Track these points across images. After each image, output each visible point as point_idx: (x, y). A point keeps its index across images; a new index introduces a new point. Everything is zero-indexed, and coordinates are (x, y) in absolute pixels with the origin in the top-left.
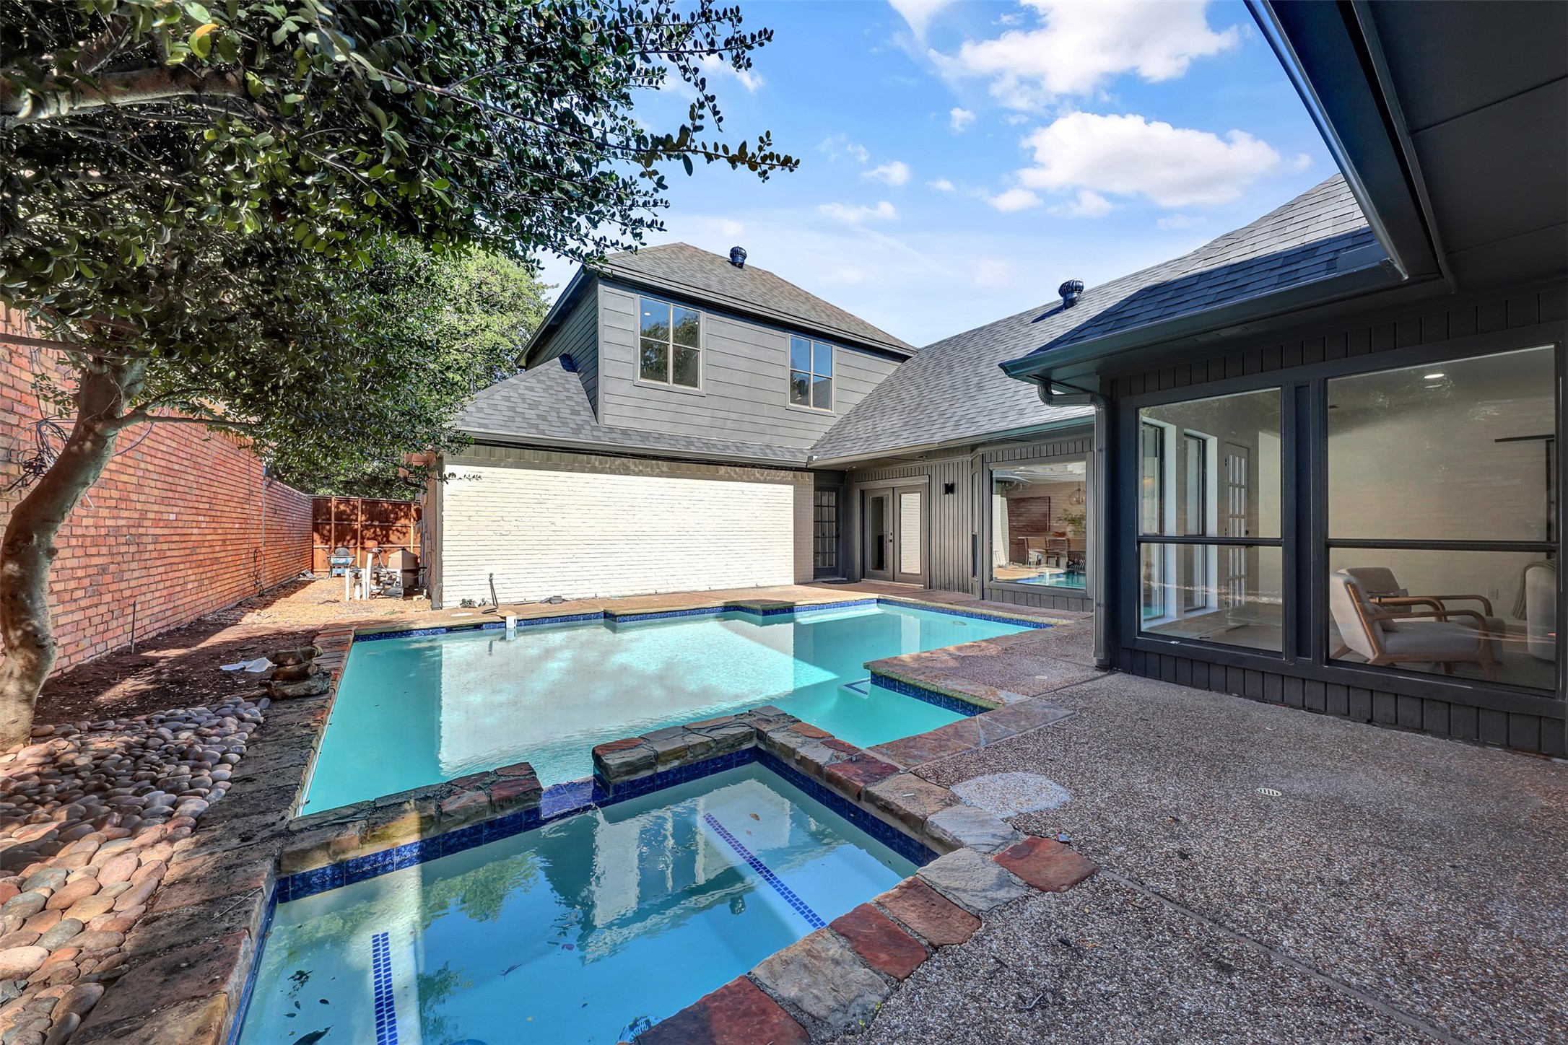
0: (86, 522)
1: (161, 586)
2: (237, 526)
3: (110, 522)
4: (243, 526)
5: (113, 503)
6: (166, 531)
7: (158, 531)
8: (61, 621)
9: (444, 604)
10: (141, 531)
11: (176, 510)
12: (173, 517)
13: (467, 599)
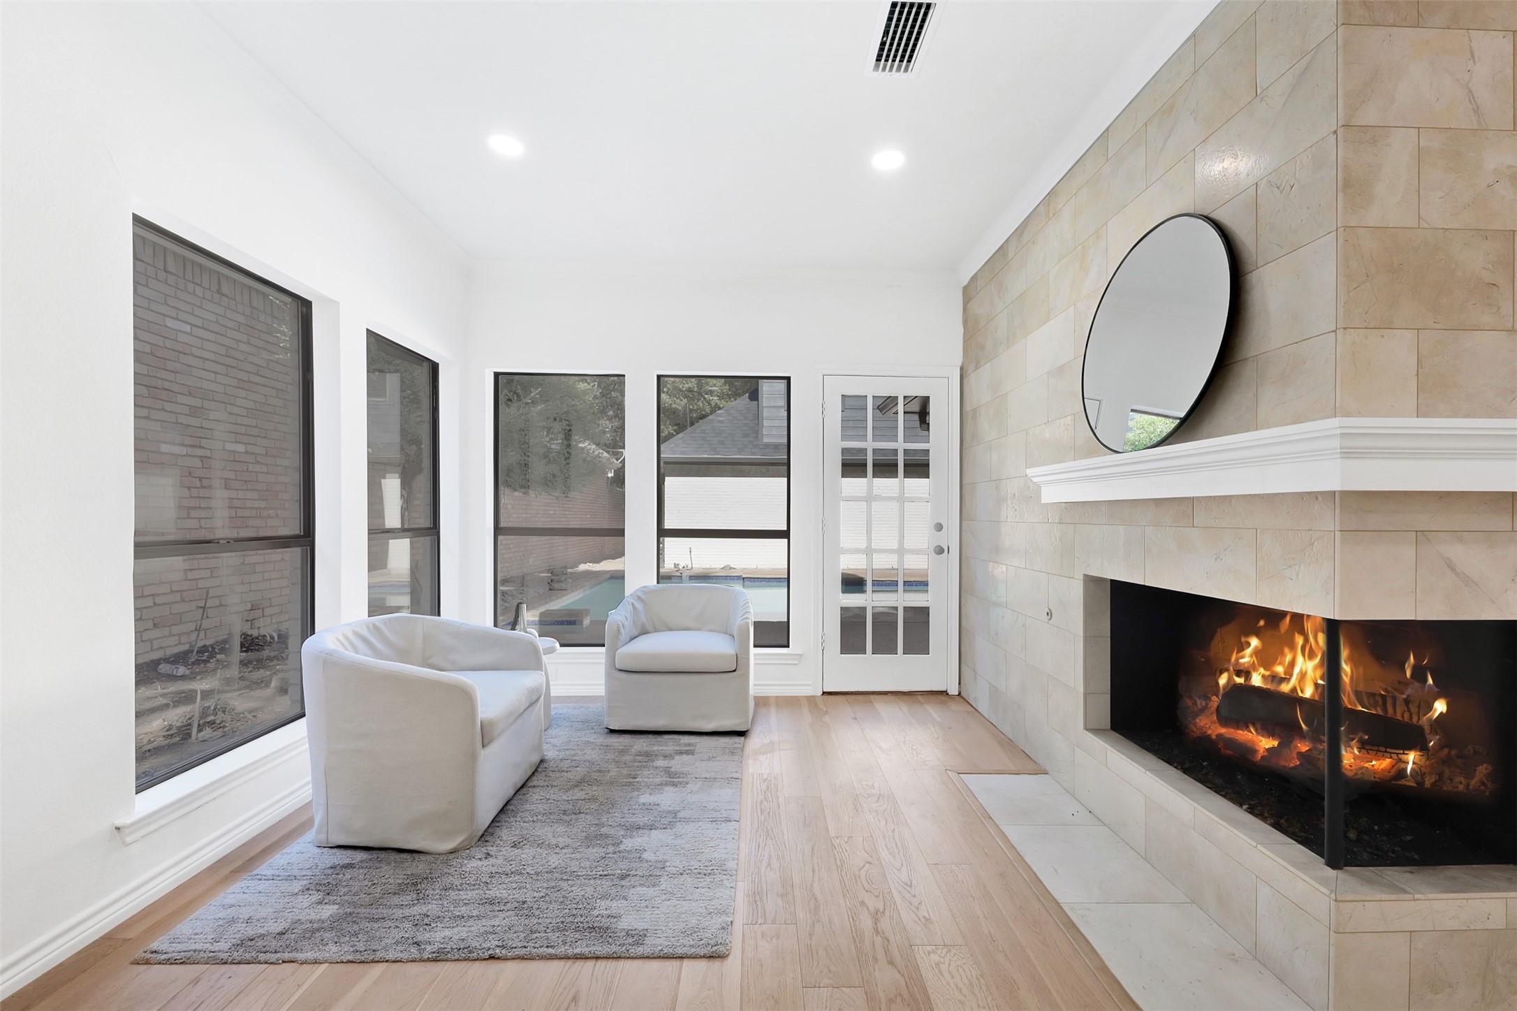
0: (514, 516)
1: (546, 546)
2: (589, 516)
3: (523, 516)
4: (593, 516)
5: (524, 507)
6: (548, 520)
7: (544, 520)
8: (506, 556)
9: (665, 566)
10: (537, 519)
11: (553, 508)
12: (552, 512)
13: (677, 563)
